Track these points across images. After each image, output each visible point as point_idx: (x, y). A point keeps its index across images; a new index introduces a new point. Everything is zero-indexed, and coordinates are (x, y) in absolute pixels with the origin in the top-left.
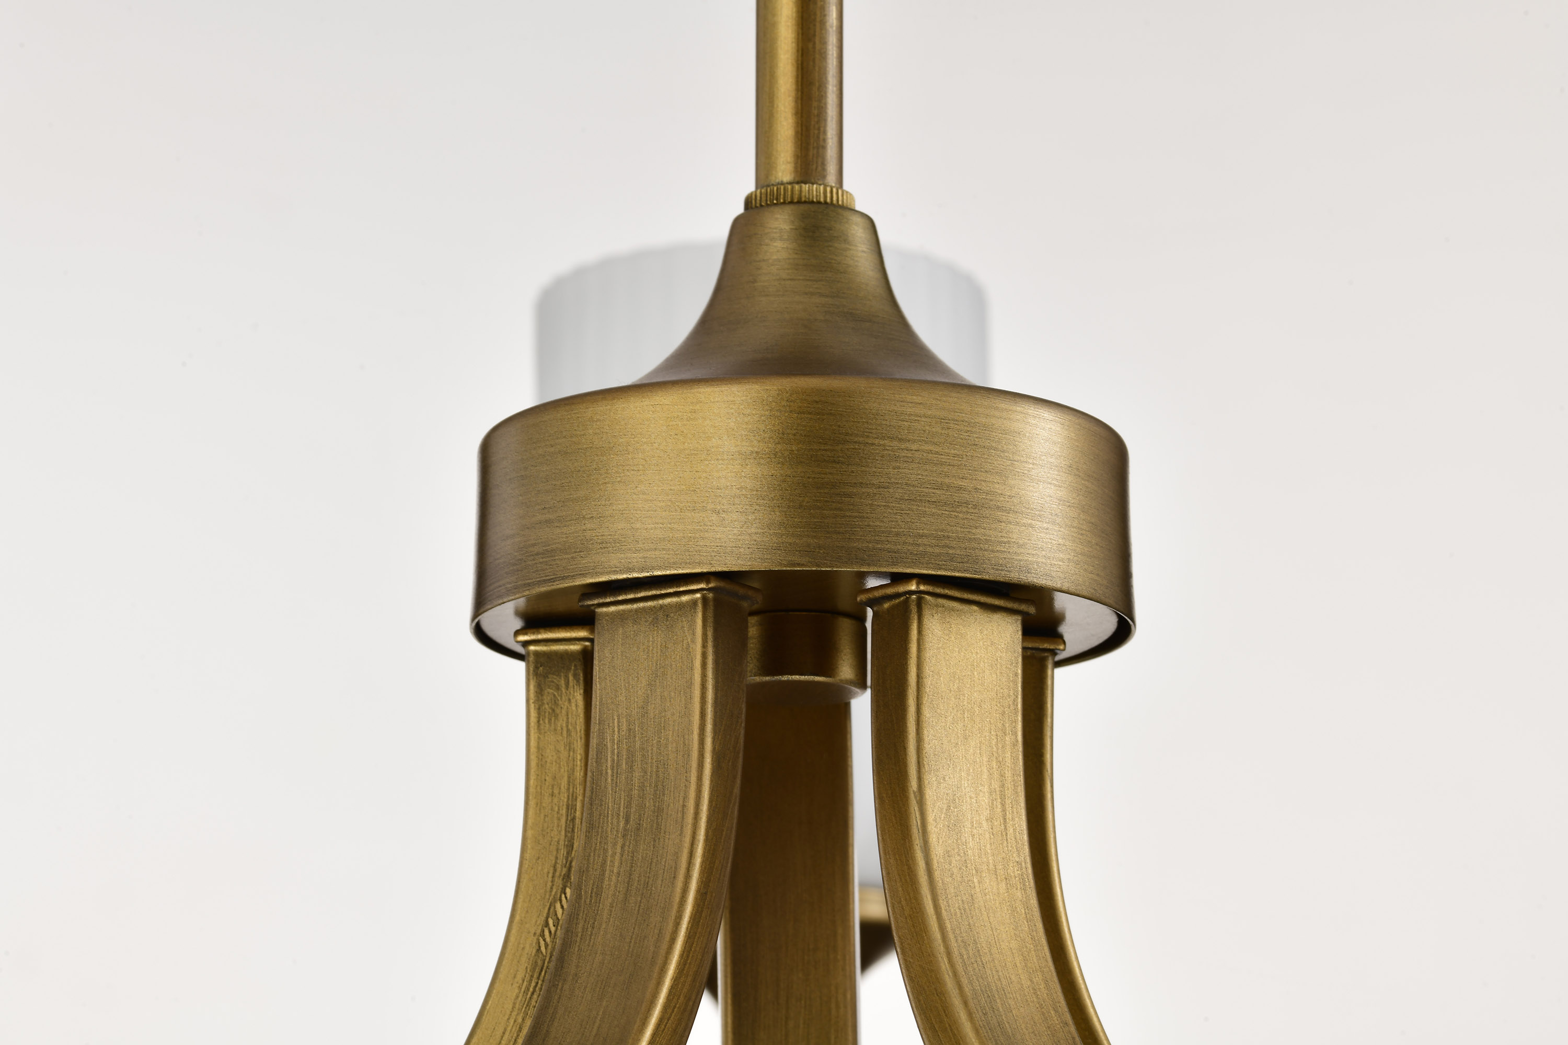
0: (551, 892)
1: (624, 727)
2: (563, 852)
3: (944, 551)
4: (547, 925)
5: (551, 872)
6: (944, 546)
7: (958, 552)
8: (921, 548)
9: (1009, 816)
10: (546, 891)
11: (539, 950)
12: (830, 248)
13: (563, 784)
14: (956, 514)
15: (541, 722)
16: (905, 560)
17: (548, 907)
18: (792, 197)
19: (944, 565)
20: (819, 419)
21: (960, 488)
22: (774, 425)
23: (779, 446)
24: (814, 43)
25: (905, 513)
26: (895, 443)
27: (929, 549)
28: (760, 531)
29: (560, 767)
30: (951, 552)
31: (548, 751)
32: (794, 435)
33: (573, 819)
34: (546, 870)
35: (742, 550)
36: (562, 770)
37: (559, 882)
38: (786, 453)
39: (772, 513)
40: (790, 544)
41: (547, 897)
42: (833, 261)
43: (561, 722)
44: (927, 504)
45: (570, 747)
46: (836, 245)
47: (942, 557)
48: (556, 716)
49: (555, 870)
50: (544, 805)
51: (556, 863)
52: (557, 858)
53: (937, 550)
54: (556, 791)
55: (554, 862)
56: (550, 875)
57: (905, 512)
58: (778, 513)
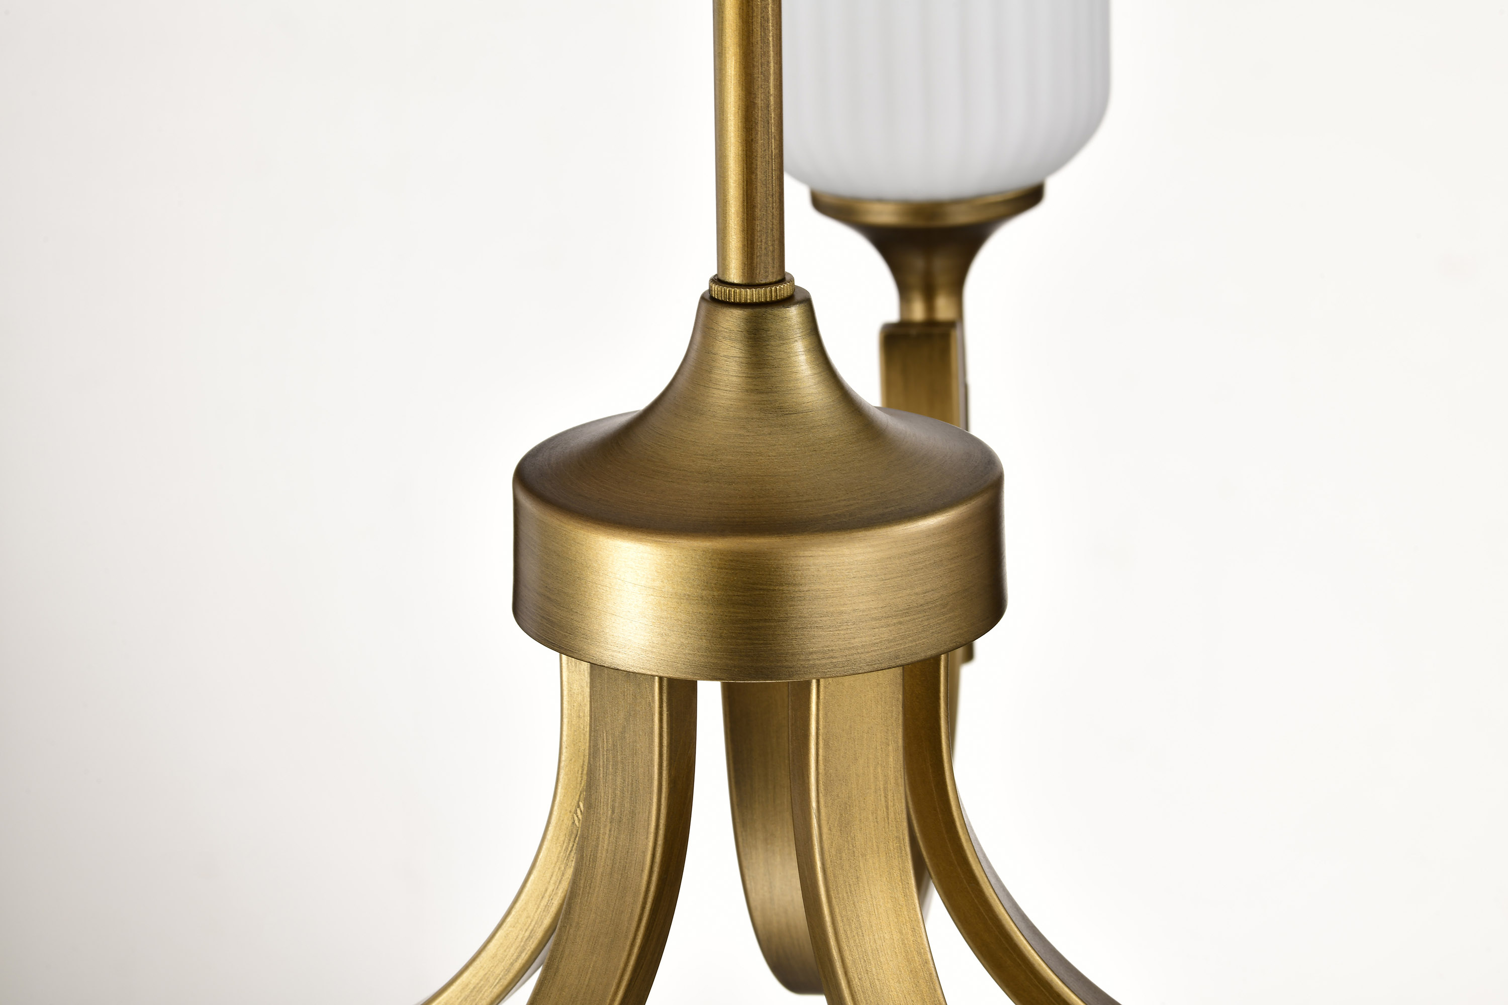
0: (581, 784)
2: (588, 758)
3: (828, 661)
4: (579, 806)
5: (580, 770)
6: (828, 658)
7: (840, 660)
8: (811, 662)
9: (890, 804)
10: (577, 783)
11: (574, 823)
12: (767, 347)
13: (586, 710)
14: (839, 632)
15: (570, 664)
16: (799, 672)
17: (579, 794)
18: (740, 299)
19: (829, 672)
20: (733, 573)
21: (841, 613)
22: (700, 576)
23: (704, 592)
25: (799, 638)
27: (817, 662)
28: (691, 652)
29: (584, 698)
30: (834, 661)
31: (575, 685)
32: (715, 584)
34: (576, 769)
35: (679, 665)
36: (586, 700)
38: (710, 597)
39: (700, 640)
40: (714, 664)
41: (578, 787)
42: (770, 358)
44: (816, 629)
46: (773, 343)
47: (827, 666)
49: (583, 770)
50: (573, 723)
51: (583, 764)
52: (584, 761)
53: (824, 661)
54: (581, 714)
56: (580, 772)
57: (799, 637)
58: (704, 641)
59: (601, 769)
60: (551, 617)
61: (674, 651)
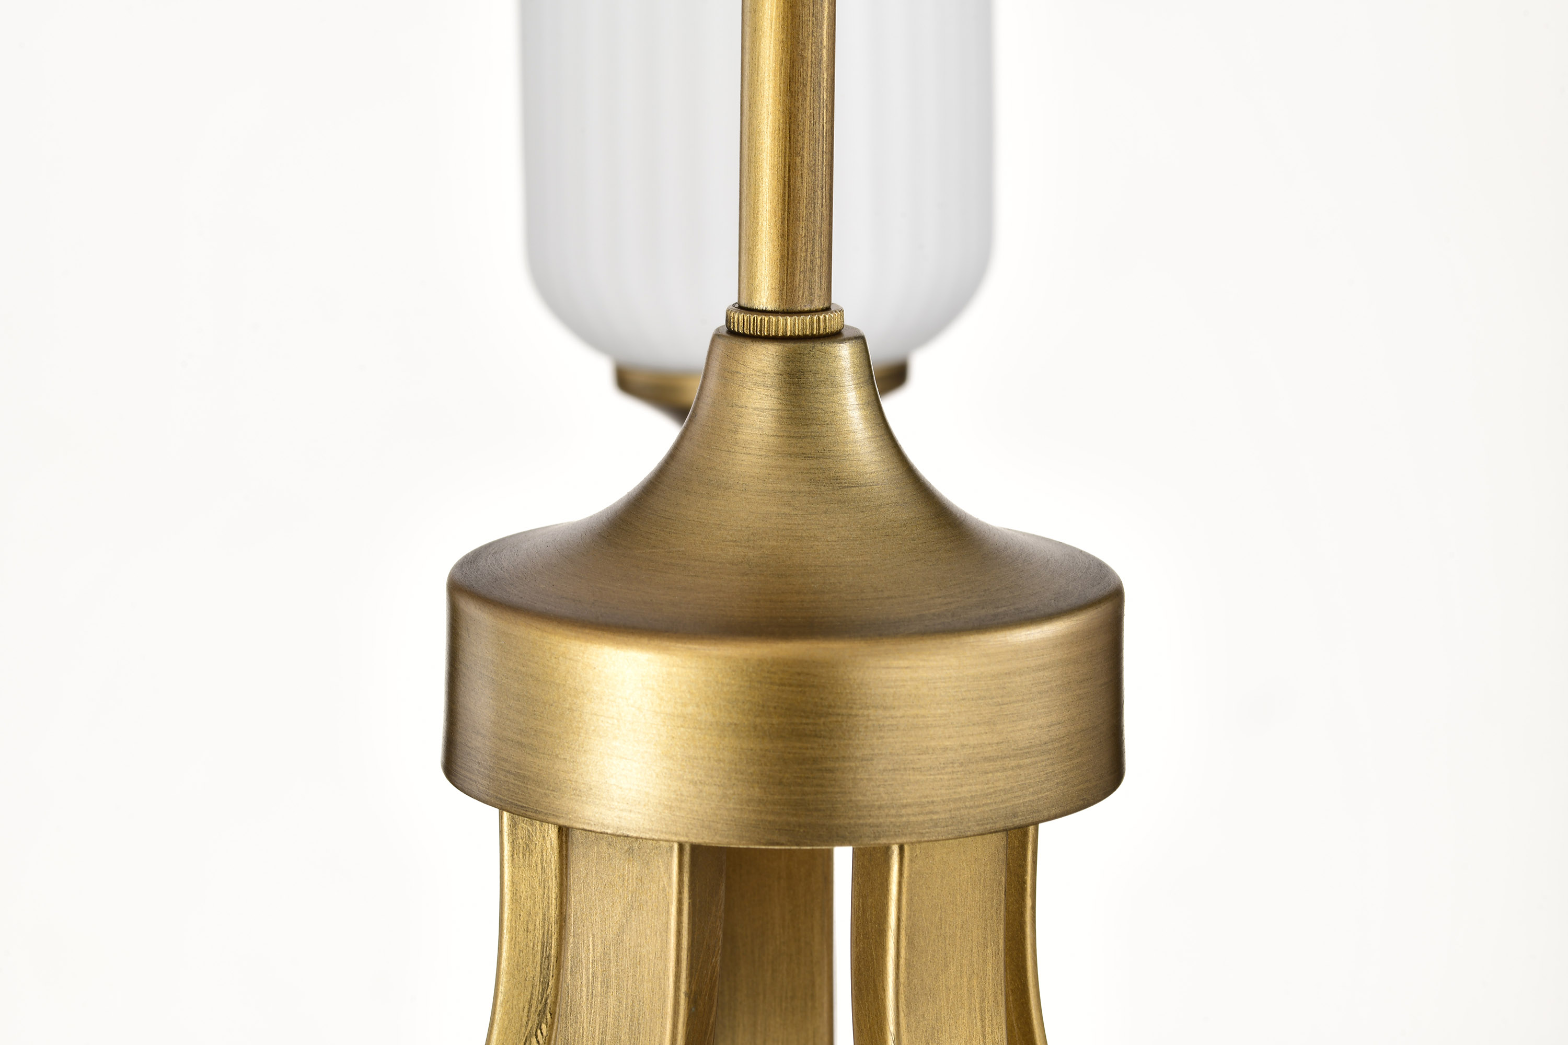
0: (527, 1026)
1: (599, 949)
2: (538, 988)
3: (927, 818)
5: (527, 1007)
6: (927, 814)
7: (943, 816)
8: (904, 819)
9: (988, 1030)
10: (521, 1025)
12: (816, 396)
13: (538, 921)
14: (942, 777)
15: (515, 856)
16: (887, 833)
17: (524, 1041)
18: (777, 331)
19: (927, 832)
20: (801, 691)
22: (754, 697)
23: (758, 720)
24: (803, 157)
25: (889, 785)
26: (880, 712)
27: (913, 819)
28: (738, 807)
29: (534, 903)
30: (935, 817)
31: (523, 886)
32: (775, 708)
33: (548, 957)
34: (521, 1005)
35: (719, 826)
36: (537, 907)
37: (534, 1018)
38: (766, 727)
39: (751, 789)
40: (770, 822)
41: (523, 1030)
42: (820, 411)
43: (536, 858)
44: (911, 772)
45: (544, 884)
46: (823, 390)
47: (926, 825)
48: (531, 852)
49: (530, 1006)
50: (518, 939)
51: (531, 998)
52: (532, 994)
53: (921, 818)
54: (531, 927)
55: (529, 997)
56: (526, 1010)
57: (889, 783)
58: (757, 790)
59: (584, 989)
60: (521, 770)
61: (713, 805)
